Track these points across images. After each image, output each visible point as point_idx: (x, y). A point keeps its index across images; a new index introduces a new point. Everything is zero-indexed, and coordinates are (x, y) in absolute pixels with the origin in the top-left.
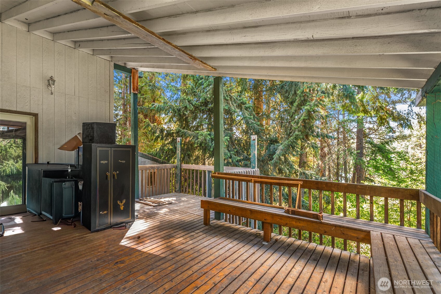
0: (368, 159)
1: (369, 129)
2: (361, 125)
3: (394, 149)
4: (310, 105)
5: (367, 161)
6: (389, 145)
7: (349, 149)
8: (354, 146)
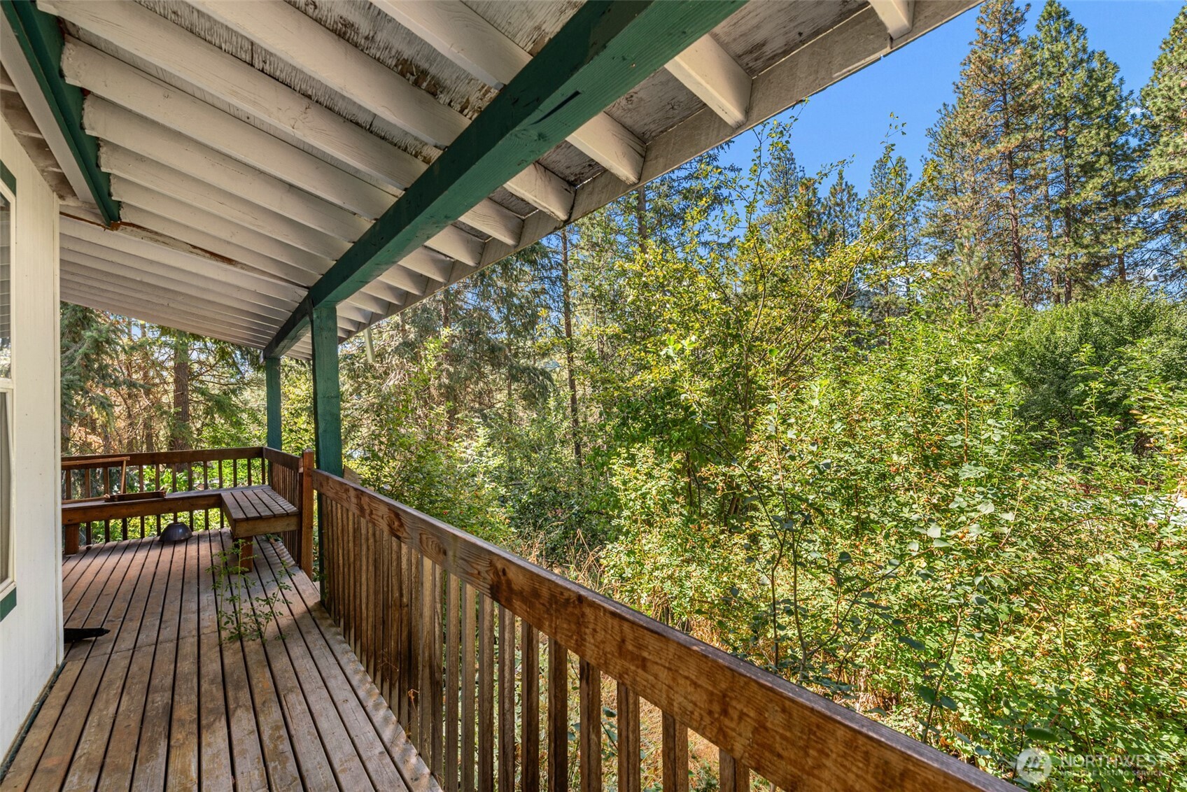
0: (199, 426)
1: (199, 362)
2: (184, 356)
3: (246, 403)
5: (198, 430)
6: (236, 396)
7: (159, 406)
8: (168, 399)
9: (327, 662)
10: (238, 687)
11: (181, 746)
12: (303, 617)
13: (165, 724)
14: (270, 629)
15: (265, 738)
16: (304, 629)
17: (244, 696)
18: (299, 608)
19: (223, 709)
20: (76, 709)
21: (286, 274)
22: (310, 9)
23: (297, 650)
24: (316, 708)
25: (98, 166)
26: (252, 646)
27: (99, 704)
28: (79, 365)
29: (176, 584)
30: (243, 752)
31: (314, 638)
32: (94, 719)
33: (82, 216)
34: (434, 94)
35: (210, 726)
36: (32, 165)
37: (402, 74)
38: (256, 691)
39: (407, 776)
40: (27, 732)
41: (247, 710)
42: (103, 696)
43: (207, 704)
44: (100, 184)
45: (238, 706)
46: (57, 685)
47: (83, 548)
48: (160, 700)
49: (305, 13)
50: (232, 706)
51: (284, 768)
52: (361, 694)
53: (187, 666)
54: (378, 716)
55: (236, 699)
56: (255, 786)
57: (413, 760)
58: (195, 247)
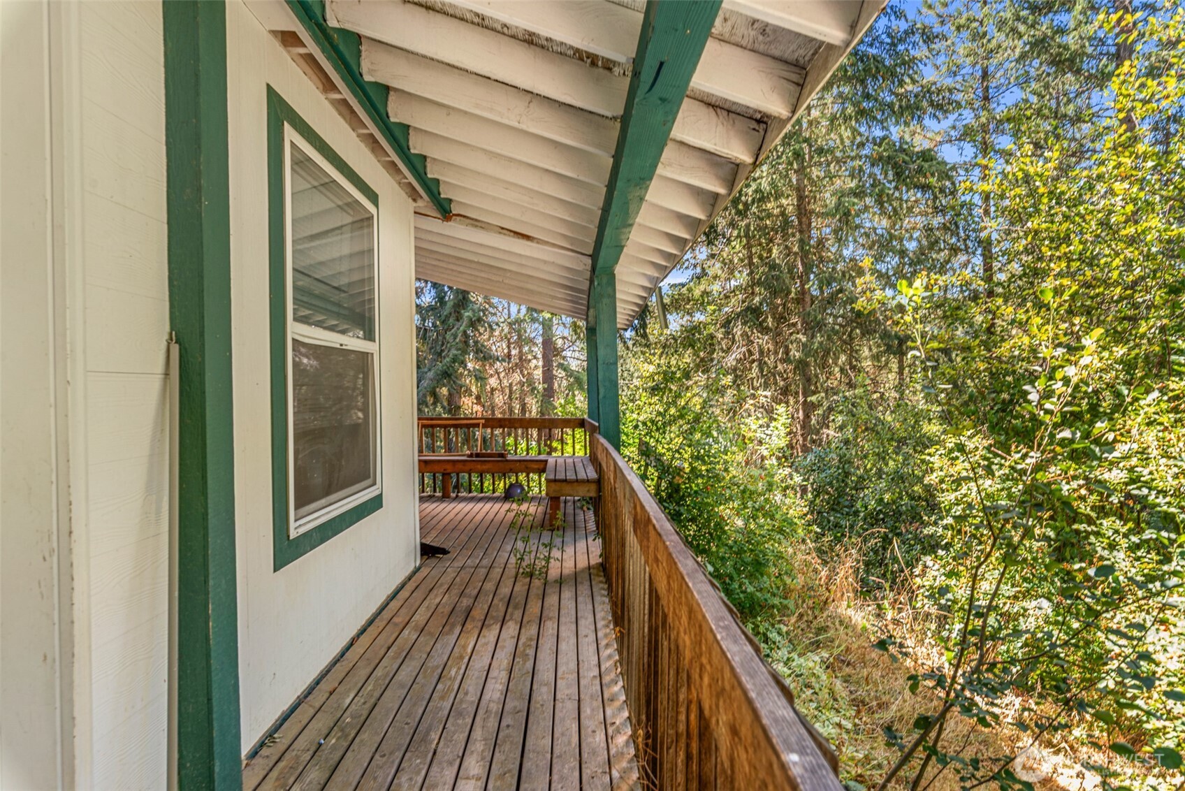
2: (550, 332)
4: (473, 311)
7: (530, 382)
8: (538, 374)
9: (585, 608)
10: (516, 607)
11: (468, 632)
12: (583, 571)
13: (463, 617)
14: (554, 573)
15: (520, 643)
16: (579, 580)
17: (518, 614)
18: (583, 563)
19: (501, 619)
20: (419, 595)
21: (572, 245)
22: (505, 30)
23: (567, 594)
24: (563, 634)
25: (426, 174)
26: (537, 583)
27: (432, 595)
28: (460, 341)
29: (503, 530)
30: (503, 647)
31: (584, 589)
32: (426, 603)
33: (429, 213)
34: (610, 69)
35: (490, 625)
36: (392, 180)
37: (581, 59)
38: (526, 613)
39: (606, 696)
40: (391, 600)
41: (516, 623)
42: (435, 591)
43: (493, 613)
44: (432, 188)
45: (511, 619)
46: (413, 579)
47: (453, 495)
48: (466, 602)
49: (504, 34)
50: (507, 618)
51: (524, 664)
52: (600, 634)
53: (489, 586)
54: (605, 653)
55: (512, 614)
56: (502, 667)
57: (617, 688)
58: (503, 228)
